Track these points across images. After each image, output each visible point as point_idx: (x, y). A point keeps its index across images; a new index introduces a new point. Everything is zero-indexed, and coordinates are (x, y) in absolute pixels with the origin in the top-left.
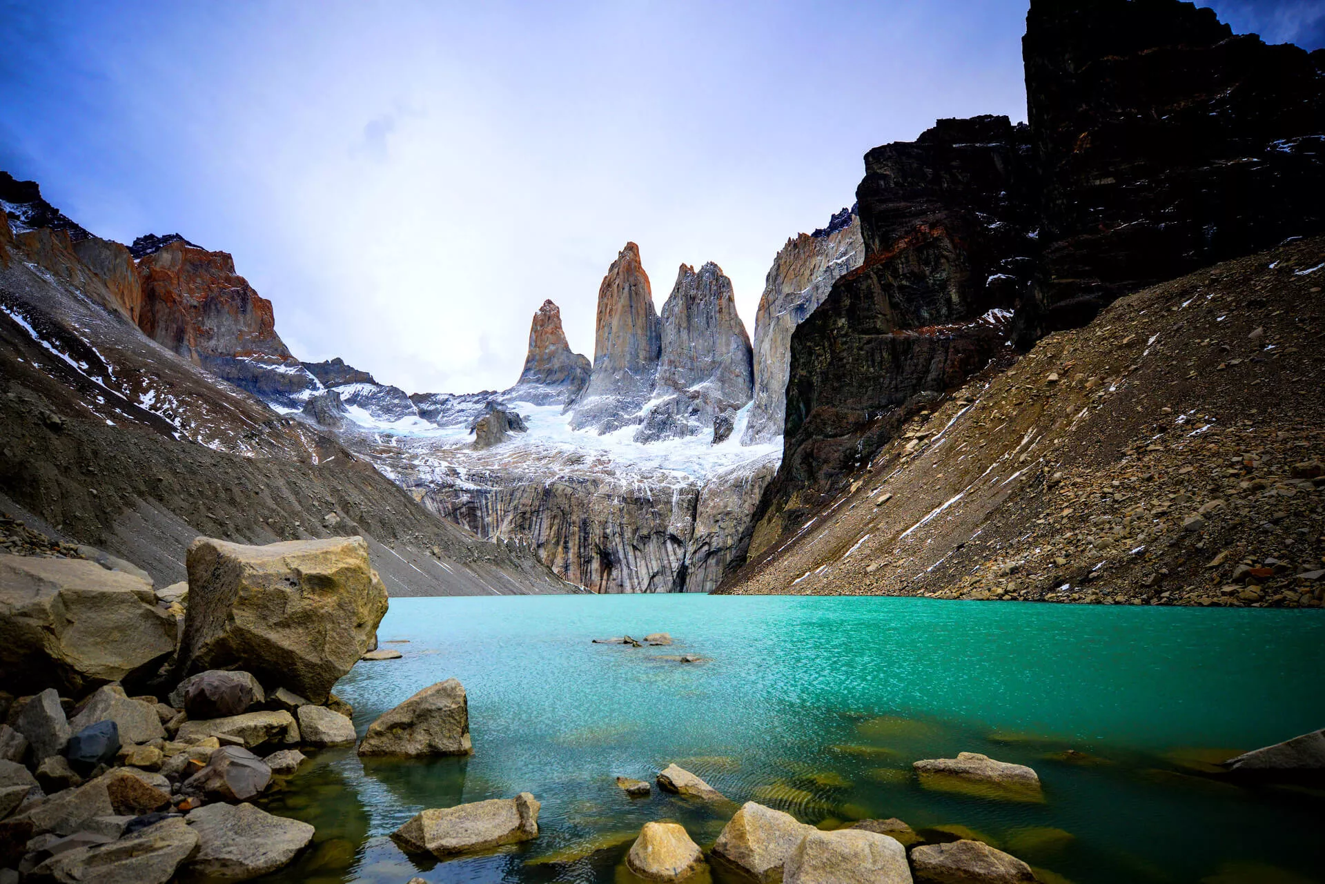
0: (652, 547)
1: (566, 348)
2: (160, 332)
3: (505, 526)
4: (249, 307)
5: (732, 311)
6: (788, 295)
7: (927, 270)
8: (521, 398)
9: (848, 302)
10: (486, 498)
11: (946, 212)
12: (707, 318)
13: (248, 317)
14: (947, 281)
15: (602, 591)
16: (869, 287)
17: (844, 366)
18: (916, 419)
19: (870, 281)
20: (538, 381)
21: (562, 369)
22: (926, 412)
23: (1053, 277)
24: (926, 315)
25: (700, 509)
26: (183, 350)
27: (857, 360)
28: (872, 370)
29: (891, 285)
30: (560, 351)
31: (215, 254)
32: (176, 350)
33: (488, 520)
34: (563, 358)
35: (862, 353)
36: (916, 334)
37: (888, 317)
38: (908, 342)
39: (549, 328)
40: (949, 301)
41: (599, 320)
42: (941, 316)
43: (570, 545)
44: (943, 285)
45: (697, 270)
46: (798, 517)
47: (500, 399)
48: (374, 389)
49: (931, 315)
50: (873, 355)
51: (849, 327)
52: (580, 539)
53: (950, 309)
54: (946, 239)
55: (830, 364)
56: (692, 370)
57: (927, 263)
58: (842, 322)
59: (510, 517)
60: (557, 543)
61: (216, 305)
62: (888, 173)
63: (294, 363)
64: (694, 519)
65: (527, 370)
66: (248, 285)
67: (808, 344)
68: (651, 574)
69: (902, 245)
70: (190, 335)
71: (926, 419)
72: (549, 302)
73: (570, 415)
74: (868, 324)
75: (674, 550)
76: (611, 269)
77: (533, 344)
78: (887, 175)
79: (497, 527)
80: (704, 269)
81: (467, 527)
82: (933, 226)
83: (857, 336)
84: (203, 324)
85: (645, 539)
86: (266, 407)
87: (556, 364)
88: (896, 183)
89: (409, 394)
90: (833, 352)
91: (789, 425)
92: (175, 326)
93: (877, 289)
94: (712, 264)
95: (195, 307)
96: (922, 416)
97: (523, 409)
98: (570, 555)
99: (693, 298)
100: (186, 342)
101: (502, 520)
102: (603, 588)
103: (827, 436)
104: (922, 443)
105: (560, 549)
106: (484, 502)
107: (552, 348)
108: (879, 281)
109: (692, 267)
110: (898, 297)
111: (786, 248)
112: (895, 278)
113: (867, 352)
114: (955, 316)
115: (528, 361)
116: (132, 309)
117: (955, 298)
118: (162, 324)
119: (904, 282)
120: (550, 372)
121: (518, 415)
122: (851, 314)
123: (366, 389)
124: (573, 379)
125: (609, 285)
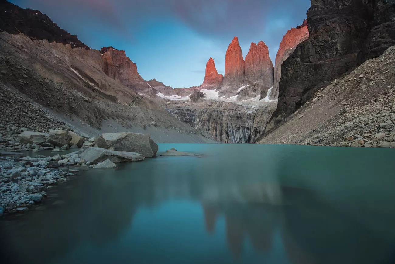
0: (241, 130)
1: (216, 72)
2: (110, 74)
3: (199, 124)
4: (131, 65)
5: (268, 57)
6: (287, 50)
7: (330, 39)
8: (203, 88)
9: (300, 53)
10: (194, 117)
11: (339, 17)
12: (260, 60)
13: (131, 68)
14: (337, 42)
15: (226, 142)
16: (308, 47)
17: (298, 74)
18: (319, 91)
19: (309, 45)
20: (208, 83)
21: (215, 78)
22: (322, 88)
23: (373, 39)
24: (328, 55)
25: (255, 119)
26: (116, 79)
27: (302, 72)
28: (307, 75)
29: (316, 45)
30: (214, 73)
31: (121, 51)
32: (114, 78)
33: (195, 123)
34: (215, 75)
35: (304, 69)
36: (323, 62)
37: (314, 57)
38: (321, 65)
39: (211, 66)
40: (337, 49)
41: (226, 63)
42: (333, 55)
43: (217, 129)
44: (335, 44)
45: (256, 44)
46: (279, 122)
47: (198, 88)
48: (164, 87)
49: (330, 55)
50: (308, 70)
51: (300, 61)
52: (220, 128)
53: (337, 52)
54: (338, 27)
55: (293, 74)
56: (254, 77)
57: (330, 37)
58: (298, 59)
59: (201, 122)
60: (214, 129)
61: (122, 65)
62: (318, 5)
63: (144, 81)
64: (253, 122)
65: (205, 79)
66: (130, 60)
67: (286, 67)
68: (240, 138)
69: (321, 31)
70: (117, 75)
71: (322, 90)
72: (211, 58)
73: (218, 92)
74: (307, 60)
75: (247, 131)
76: (229, 46)
77: (207, 71)
78: (318, 6)
79: (197, 124)
80: (259, 44)
81: (189, 125)
82: (333, 23)
83: (303, 64)
84: (120, 71)
85: (239, 128)
86: (137, 93)
87: (213, 77)
88: (321, 8)
89: (173, 88)
90: (294, 70)
91: (280, 94)
92: (113, 72)
93: (311, 47)
94: (261, 41)
95: (117, 66)
96: (321, 90)
97: (204, 91)
98: (217, 132)
99: (255, 54)
100: (116, 77)
101: (199, 123)
102: (227, 141)
103: (290, 97)
104: (319, 98)
105: (215, 131)
106: (194, 118)
107: (212, 72)
108: (312, 44)
109: (255, 43)
110: (319, 49)
111: (287, 33)
112: (318, 43)
113: (306, 69)
114: (338, 55)
115: (205, 77)
116: (102, 68)
117: (339, 48)
118: (110, 72)
119: (321, 44)
120: (211, 80)
121: (203, 93)
122: (301, 56)
123: (162, 87)
124: (218, 82)
125: (229, 52)
